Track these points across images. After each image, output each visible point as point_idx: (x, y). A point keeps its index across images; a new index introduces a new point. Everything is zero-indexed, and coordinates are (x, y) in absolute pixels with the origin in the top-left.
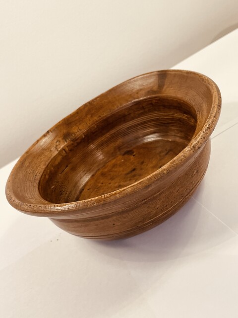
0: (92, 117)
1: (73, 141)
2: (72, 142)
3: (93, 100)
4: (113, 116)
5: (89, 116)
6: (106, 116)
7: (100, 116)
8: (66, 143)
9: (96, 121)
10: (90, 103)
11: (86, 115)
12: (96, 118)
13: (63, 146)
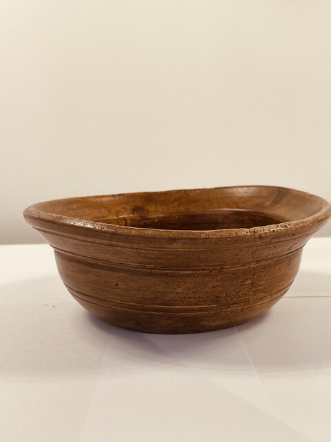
0: (178, 205)
1: (142, 217)
2: (139, 218)
3: (190, 190)
4: (203, 215)
5: (175, 204)
6: (194, 212)
7: (187, 209)
8: (131, 215)
9: (181, 212)
10: (185, 191)
11: (174, 201)
12: (182, 209)
13: (127, 216)
